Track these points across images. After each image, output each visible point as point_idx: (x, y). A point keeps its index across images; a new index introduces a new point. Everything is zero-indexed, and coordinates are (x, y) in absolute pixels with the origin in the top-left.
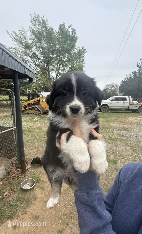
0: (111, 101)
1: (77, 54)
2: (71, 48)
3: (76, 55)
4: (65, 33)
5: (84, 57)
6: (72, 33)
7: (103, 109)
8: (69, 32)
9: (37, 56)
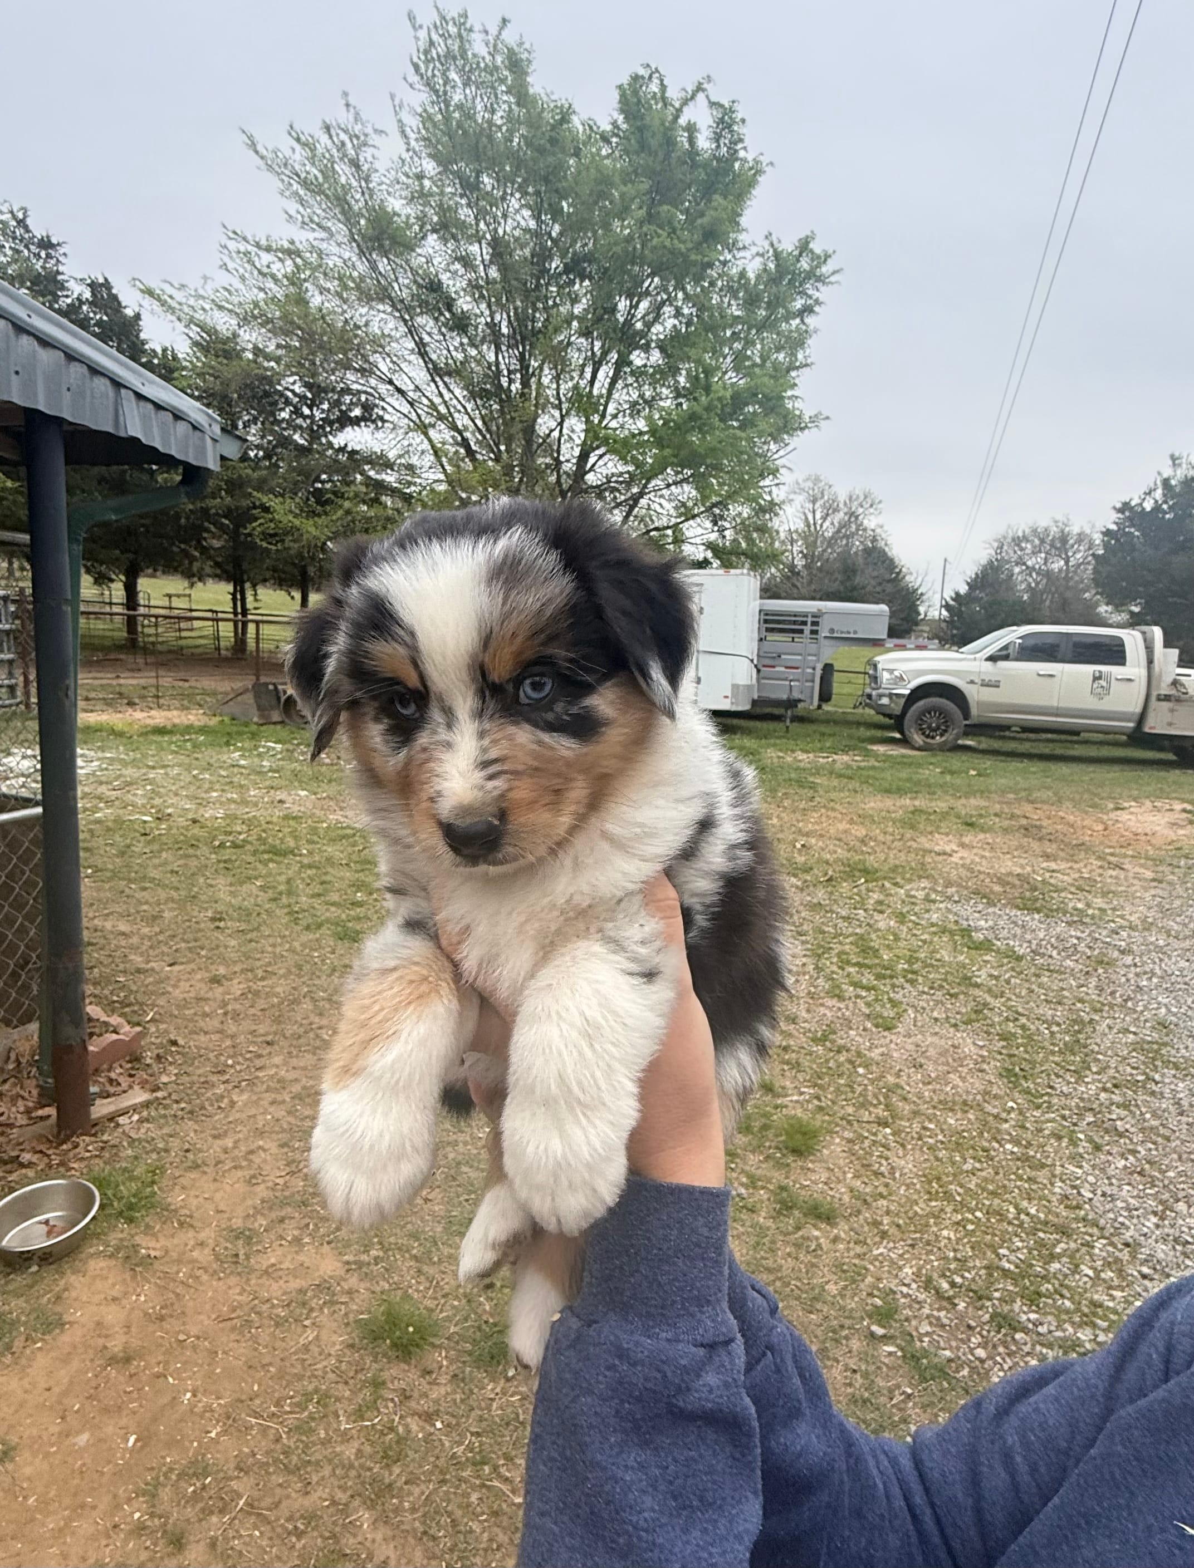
0: (992, 659)
4: (654, 143)
6: (717, 138)
7: (920, 720)
8: (691, 129)
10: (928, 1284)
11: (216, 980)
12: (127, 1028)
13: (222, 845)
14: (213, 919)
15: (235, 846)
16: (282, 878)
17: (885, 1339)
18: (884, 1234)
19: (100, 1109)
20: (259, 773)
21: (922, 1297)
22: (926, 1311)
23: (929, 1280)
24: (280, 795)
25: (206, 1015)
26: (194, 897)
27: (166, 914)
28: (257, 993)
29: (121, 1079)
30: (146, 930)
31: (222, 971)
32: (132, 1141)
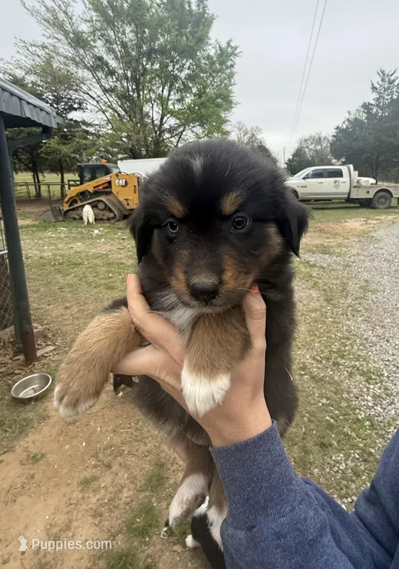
1: (215, 59)
2: (197, 43)
3: (213, 63)
5: (235, 66)
6: (198, 6)
9: (107, 64)
10: (314, 359)
11: (67, 308)
12: (40, 327)
13: (55, 264)
14: (59, 289)
15: (60, 264)
16: (81, 272)
17: (305, 374)
18: (299, 348)
19: (39, 353)
20: (61, 239)
21: (313, 362)
22: (315, 365)
23: (314, 357)
24: (71, 246)
25: (66, 320)
26: (50, 282)
27: (41, 290)
28: (83, 310)
29: (42, 344)
30: (35, 295)
31: (68, 305)
32: (53, 361)
